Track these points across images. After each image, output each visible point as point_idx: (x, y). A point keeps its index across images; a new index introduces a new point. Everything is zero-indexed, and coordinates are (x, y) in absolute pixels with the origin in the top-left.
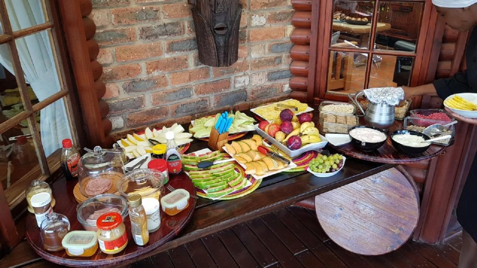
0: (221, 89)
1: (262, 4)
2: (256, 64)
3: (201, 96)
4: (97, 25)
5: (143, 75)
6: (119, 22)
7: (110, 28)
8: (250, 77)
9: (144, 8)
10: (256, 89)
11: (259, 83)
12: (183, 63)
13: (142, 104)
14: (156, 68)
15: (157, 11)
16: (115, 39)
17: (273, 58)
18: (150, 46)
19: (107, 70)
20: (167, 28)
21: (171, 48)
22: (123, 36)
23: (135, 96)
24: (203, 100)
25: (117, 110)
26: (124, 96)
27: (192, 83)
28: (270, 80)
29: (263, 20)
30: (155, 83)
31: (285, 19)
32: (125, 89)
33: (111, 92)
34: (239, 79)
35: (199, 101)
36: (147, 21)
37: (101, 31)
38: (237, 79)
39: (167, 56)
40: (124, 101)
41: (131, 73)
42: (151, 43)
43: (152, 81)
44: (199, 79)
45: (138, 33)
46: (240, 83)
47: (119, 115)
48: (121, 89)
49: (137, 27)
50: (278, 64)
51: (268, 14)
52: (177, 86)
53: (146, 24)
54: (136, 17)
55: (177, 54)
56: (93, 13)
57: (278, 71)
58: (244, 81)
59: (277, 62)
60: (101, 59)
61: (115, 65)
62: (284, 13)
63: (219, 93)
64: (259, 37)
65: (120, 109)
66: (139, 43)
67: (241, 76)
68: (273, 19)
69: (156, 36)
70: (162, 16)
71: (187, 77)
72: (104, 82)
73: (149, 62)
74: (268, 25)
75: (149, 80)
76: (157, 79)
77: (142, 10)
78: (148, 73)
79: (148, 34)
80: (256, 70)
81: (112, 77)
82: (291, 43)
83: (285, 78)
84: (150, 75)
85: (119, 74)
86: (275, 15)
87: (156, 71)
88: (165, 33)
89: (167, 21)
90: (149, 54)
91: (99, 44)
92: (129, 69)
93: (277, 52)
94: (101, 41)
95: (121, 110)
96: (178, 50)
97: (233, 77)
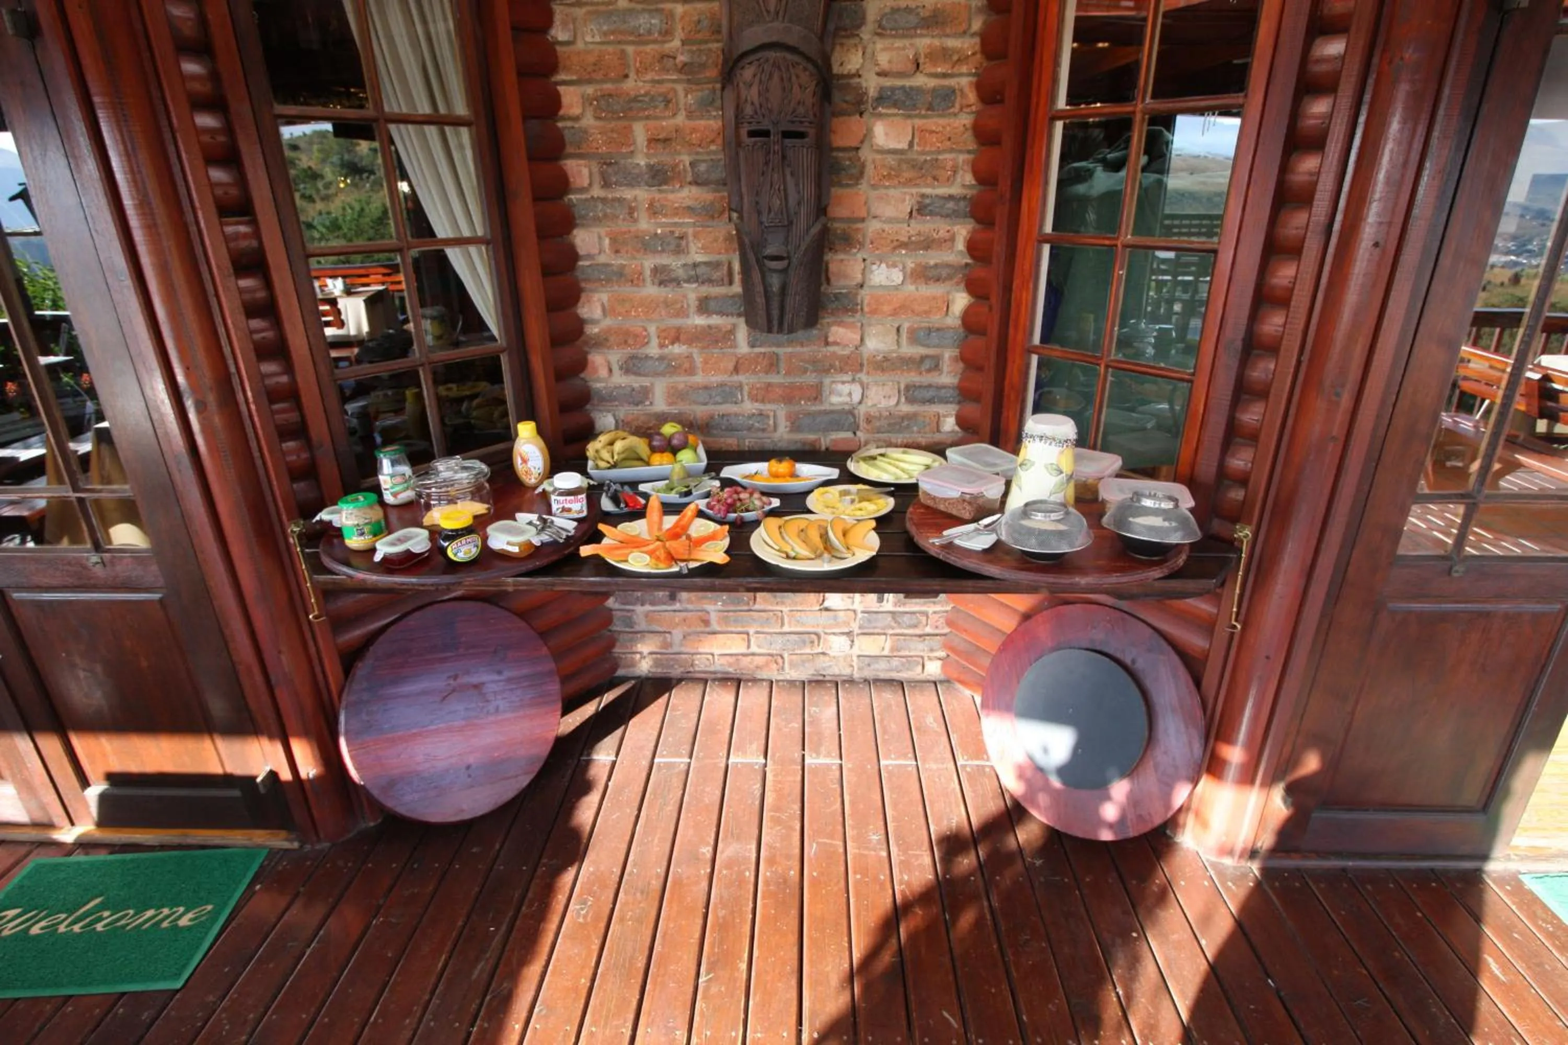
0: (800, 399)
1: (895, 243)
2: (876, 363)
3: (757, 405)
4: (582, 251)
5: (653, 350)
6: (617, 252)
7: (602, 259)
8: (864, 387)
9: (659, 231)
10: (877, 414)
11: (884, 404)
12: (724, 337)
13: (647, 398)
14: (676, 340)
15: (681, 238)
16: (608, 281)
17: (918, 357)
18: (667, 298)
19: (592, 330)
20: (698, 270)
21: (704, 306)
22: (620, 275)
23: (636, 382)
24: (761, 415)
25: (603, 399)
26: (620, 379)
27: (741, 378)
28: (911, 400)
29: (897, 276)
30: (671, 367)
31: (949, 278)
32: (621, 368)
33: (595, 370)
34: (840, 387)
35: (753, 415)
36: (664, 255)
37: (587, 263)
38: (834, 386)
39: (700, 321)
40: (616, 388)
41: (630, 341)
42: (667, 293)
43: (666, 362)
44: (754, 372)
45: (648, 273)
46: (840, 395)
47: (609, 411)
48: (615, 368)
49: (649, 263)
50: (929, 371)
51: (910, 265)
52: (714, 379)
53: (664, 260)
54: (647, 244)
55: (715, 320)
56: (575, 232)
57: (930, 386)
58: (850, 394)
59: (927, 367)
60: (584, 311)
61: (608, 322)
62: (948, 266)
63: (797, 408)
64: (886, 308)
65: (609, 399)
66: (651, 290)
67: (843, 383)
68: (923, 274)
69: (677, 282)
70: (693, 248)
71: (731, 366)
72: (586, 349)
73: (663, 327)
74: (912, 288)
75: (662, 358)
76: (674, 359)
77: (656, 234)
78: (662, 346)
79: (663, 277)
80: (880, 377)
81: (600, 343)
82: (961, 330)
83: (947, 402)
84: (666, 351)
85: (612, 339)
86: (926, 268)
87: (676, 345)
88: (695, 279)
89: (700, 258)
90: (663, 313)
91: (583, 285)
92: (627, 333)
93: (928, 346)
94: (587, 280)
95: (611, 401)
96: (717, 313)
97: (827, 381)
